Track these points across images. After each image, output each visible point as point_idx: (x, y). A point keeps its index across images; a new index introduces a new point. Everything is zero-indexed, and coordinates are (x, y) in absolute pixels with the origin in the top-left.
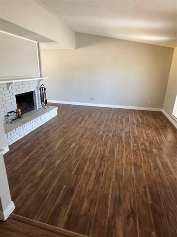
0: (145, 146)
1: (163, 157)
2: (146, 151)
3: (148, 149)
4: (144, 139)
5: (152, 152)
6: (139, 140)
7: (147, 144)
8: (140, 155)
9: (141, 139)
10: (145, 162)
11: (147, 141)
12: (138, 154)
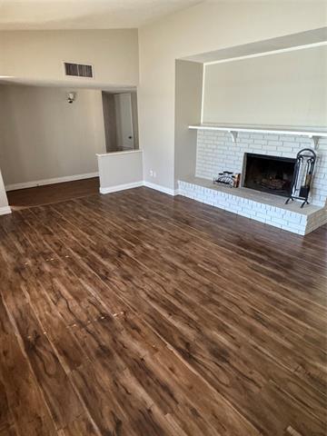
0: (49, 263)
1: (14, 257)
2: (44, 254)
3: (41, 259)
4: (60, 276)
5: (34, 257)
6: (66, 269)
7: (47, 268)
8: (51, 245)
9: (63, 273)
10: (40, 240)
11: (51, 276)
12: (54, 245)
